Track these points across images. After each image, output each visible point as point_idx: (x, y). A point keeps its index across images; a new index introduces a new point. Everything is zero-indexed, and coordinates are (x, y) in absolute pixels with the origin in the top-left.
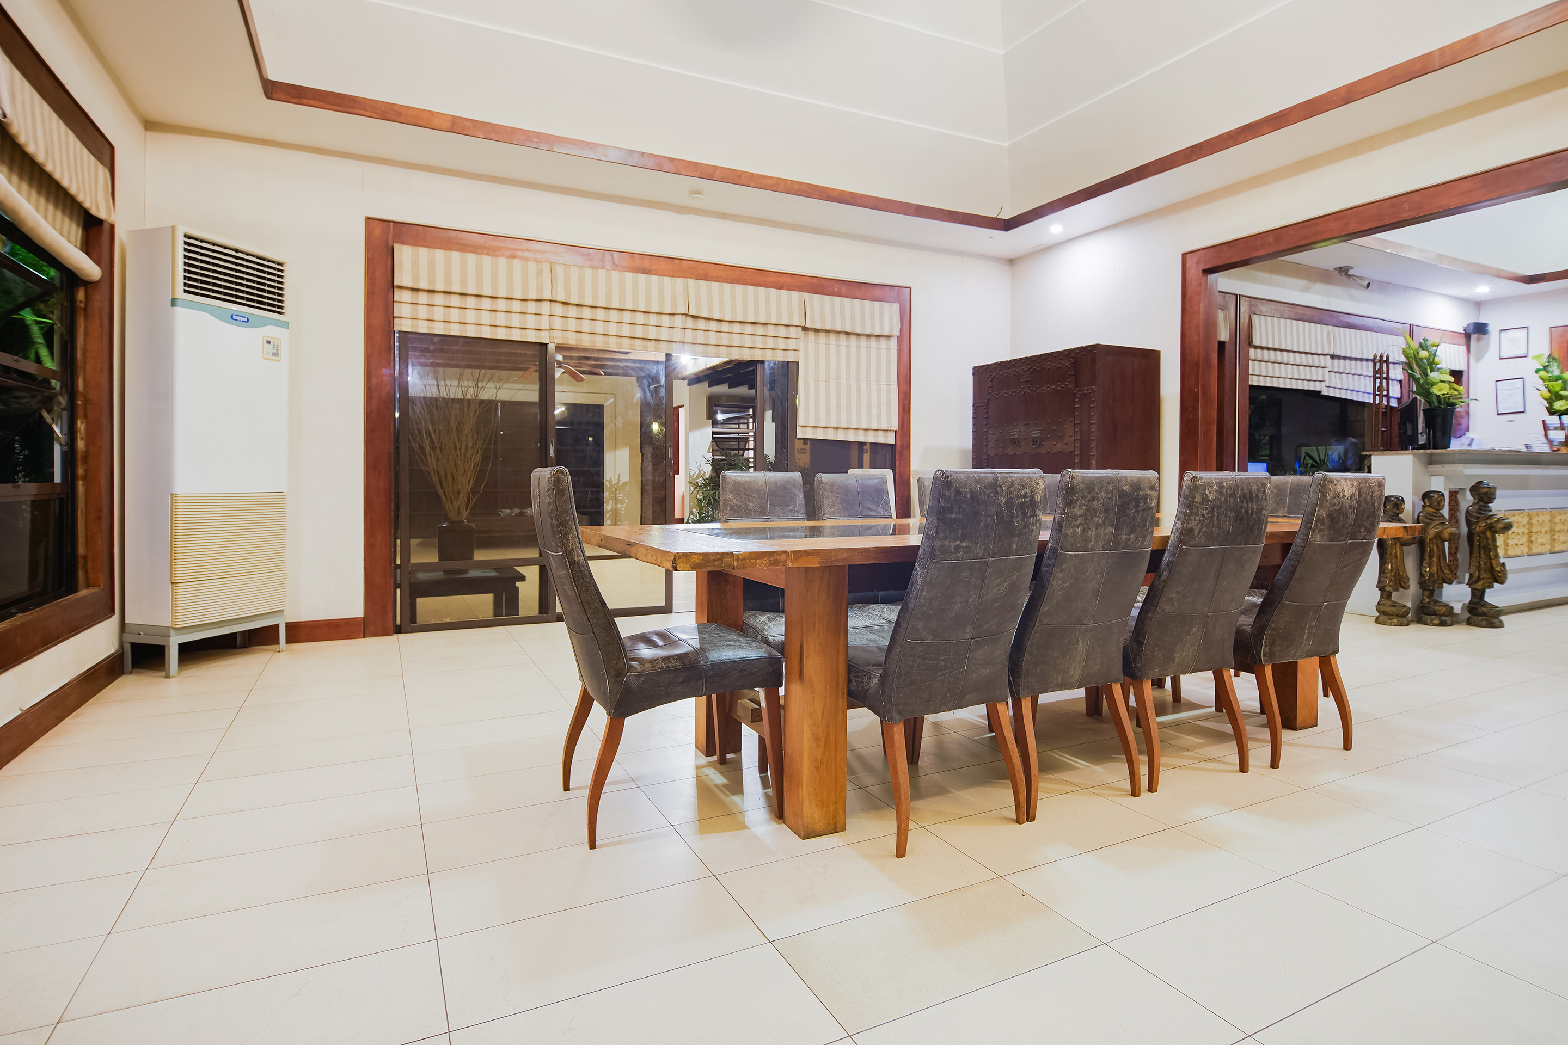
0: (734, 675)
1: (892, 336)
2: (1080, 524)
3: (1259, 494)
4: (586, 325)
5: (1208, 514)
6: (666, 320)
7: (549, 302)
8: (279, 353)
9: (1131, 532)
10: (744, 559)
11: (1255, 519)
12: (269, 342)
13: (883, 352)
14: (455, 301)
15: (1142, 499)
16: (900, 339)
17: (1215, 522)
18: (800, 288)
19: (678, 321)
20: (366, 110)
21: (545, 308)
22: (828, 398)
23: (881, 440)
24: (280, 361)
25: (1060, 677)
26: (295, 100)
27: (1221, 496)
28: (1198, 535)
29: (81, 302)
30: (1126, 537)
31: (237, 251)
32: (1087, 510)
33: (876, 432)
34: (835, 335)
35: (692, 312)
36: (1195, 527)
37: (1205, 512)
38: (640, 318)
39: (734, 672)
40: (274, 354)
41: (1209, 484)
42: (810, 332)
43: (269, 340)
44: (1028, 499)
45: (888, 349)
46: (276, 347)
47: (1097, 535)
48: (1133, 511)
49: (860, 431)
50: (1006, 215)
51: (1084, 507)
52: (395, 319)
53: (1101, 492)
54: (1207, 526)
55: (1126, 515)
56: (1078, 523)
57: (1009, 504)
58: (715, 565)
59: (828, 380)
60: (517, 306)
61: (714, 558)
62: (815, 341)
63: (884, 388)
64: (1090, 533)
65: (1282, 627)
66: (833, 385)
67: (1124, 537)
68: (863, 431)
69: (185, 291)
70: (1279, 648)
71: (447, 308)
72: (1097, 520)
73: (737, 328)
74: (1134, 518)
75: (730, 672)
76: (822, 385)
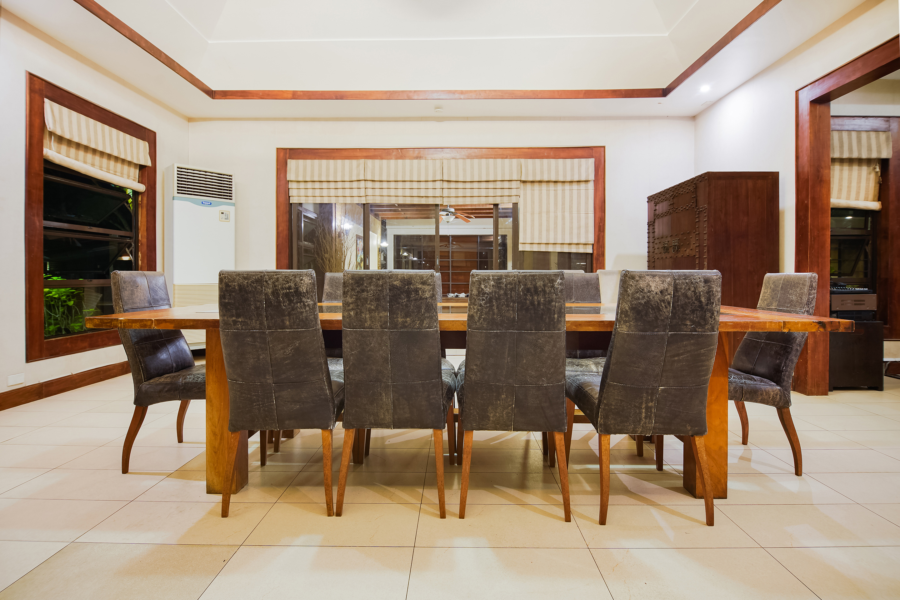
0: (194, 390)
1: (590, 181)
2: (353, 309)
3: (546, 289)
4: (385, 192)
5: (485, 304)
6: (430, 185)
7: (364, 181)
8: (229, 218)
9: (406, 316)
10: (125, 323)
11: (543, 309)
12: (223, 213)
13: (583, 192)
14: (317, 185)
15: (412, 291)
16: (596, 181)
17: (496, 311)
18: (519, 157)
19: (438, 185)
20: (253, 96)
21: (362, 184)
22: (540, 225)
23: (581, 250)
24: (229, 222)
25: (372, 418)
26: (224, 98)
27: (499, 290)
28: (478, 321)
29: (140, 201)
30: (402, 320)
31: (206, 172)
32: (357, 299)
33: (578, 246)
34: (546, 183)
35: (445, 178)
36: (475, 315)
37: (483, 303)
38: (415, 185)
39: (194, 389)
40: (226, 219)
41: (484, 280)
42: (527, 184)
43: (223, 212)
44: (293, 290)
45: (587, 190)
46: (227, 215)
47: (371, 317)
48: (405, 300)
49: (565, 245)
50: (664, 85)
51: (354, 297)
52: (290, 197)
53: (371, 286)
54: (486, 314)
55: (399, 303)
56: (350, 308)
57: (275, 293)
58: (107, 326)
59: (540, 213)
60: (347, 185)
61: (107, 321)
62: (531, 188)
63: (583, 216)
64: (363, 315)
65: (613, 403)
66: (544, 216)
67: (400, 320)
68: (567, 245)
69: (178, 193)
70: (612, 422)
71: (314, 189)
72: (368, 306)
73: (476, 185)
74: (406, 306)
75: (193, 388)
76: (536, 216)
